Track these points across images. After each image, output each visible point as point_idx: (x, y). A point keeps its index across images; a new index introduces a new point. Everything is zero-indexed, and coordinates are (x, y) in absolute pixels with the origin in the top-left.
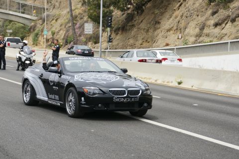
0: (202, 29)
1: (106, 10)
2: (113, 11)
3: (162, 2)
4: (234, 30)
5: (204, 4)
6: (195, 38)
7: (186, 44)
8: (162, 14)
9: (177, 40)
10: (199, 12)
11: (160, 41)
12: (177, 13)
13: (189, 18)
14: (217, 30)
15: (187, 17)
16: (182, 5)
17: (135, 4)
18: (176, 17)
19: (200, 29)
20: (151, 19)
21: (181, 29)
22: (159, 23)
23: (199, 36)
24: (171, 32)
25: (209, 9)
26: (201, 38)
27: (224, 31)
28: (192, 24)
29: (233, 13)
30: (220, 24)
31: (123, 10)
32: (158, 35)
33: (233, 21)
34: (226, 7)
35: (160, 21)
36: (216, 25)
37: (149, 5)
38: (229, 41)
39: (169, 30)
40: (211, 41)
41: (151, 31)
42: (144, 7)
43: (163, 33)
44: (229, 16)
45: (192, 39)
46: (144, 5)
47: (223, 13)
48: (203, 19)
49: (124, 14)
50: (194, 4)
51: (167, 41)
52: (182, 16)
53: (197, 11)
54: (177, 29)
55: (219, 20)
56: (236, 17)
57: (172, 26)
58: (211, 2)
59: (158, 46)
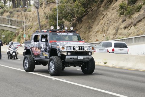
0: (117, 30)
1: (60, 21)
2: (64, 22)
3: (93, 15)
4: (136, 31)
5: (117, 16)
6: (113, 36)
7: (108, 39)
8: (93, 22)
9: (103, 38)
10: (115, 21)
11: (92, 39)
12: (102, 21)
13: (109, 24)
14: (126, 31)
15: (108, 24)
16: (105, 17)
17: (77, 17)
18: (101, 24)
19: (116, 31)
20: (87, 25)
21: (104, 31)
22: (92, 28)
23: (115, 34)
24: (99, 33)
25: (120, 19)
26: (117, 36)
27: (130, 31)
28: (111, 28)
29: (134, 21)
30: (127, 27)
31: (70, 21)
32: (91, 34)
33: (135, 25)
34: (130, 17)
36: (125, 28)
37: (85, 18)
38: (133, 37)
39: (97, 32)
40: (122, 38)
41: (87, 32)
42: (82, 19)
43: (94, 34)
44: (132, 23)
45: (112, 37)
46: (82, 17)
47: (128, 21)
48: (117, 24)
49: (70, 23)
50: (111, 16)
51: (97, 38)
52: (105, 23)
53: (114, 20)
54: (102, 31)
55: (127, 25)
56: (137, 23)
57: (99, 29)
58: (121, 15)
59: (92, 42)
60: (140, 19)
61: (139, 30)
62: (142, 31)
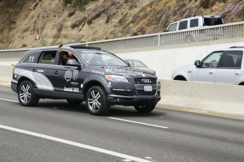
0: (60, 30)
4: (91, 32)
5: (60, 5)
6: (53, 40)
7: (44, 45)
8: (17, 13)
9: (35, 41)
10: (56, 13)
11: (16, 42)
12: (33, 13)
13: (46, 19)
14: (74, 32)
15: (43, 17)
16: (39, 5)
18: (32, 17)
19: (58, 30)
20: (5, 18)
21: (38, 30)
22: (14, 23)
23: (57, 37)
24: (28, 32)
25: (65, 10)
26: (59, 39)
27: (81, 33)
28: (50, 25)
29: (89, 15)
30: (77, 26)
32: (14, 35)
33: (90, 23)
35: (16, 21)
36: (74, 26)
37: (2, 3)
38: (87, 43)
39: (25, 31)
41: (6, 31)
43: (19, 34)
44: (85, 18)
45: (51, 40)
47: (79, 15)
48: (60, 20)
50: (50, 4)
51: (24, 42)
52: (38, 17)
53: (54, 12)
54: (34, 30)
55: (77, 22)
56: (92, 19)
57: (28, 26)
58: (67, 3)
59: (15, 48)
60: (97, 12)
61: (96, 31)
62: (100, 33)
